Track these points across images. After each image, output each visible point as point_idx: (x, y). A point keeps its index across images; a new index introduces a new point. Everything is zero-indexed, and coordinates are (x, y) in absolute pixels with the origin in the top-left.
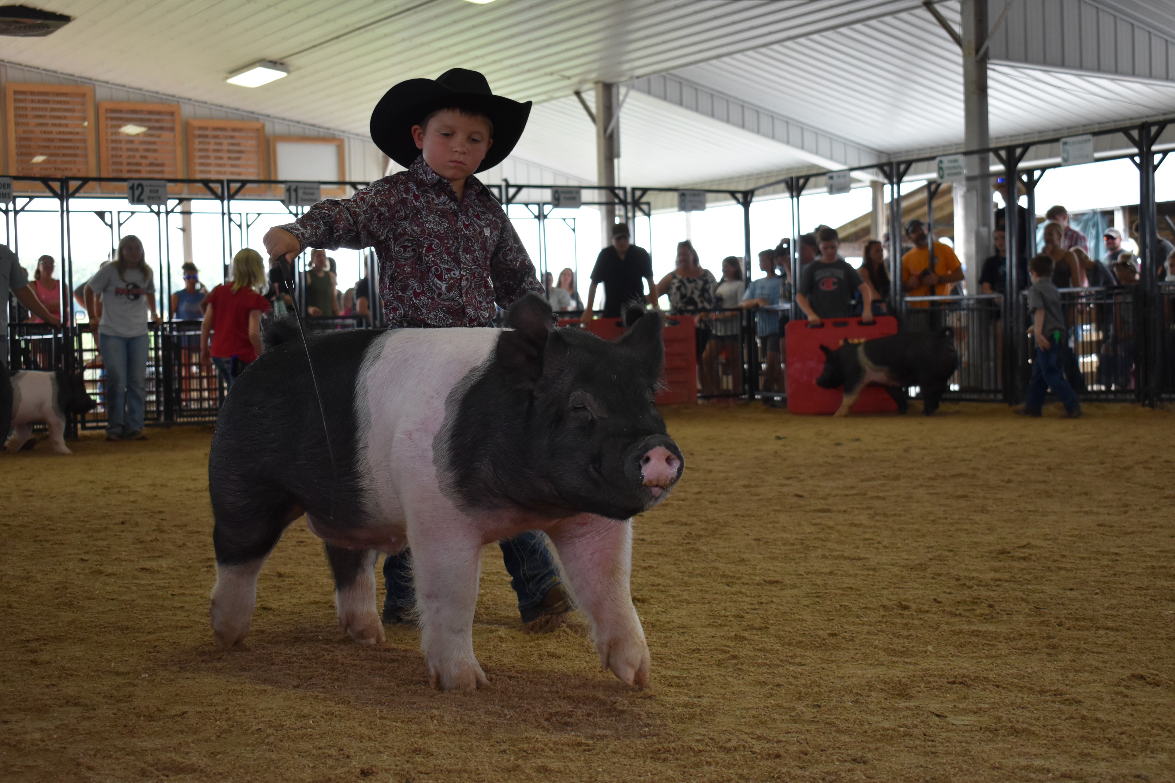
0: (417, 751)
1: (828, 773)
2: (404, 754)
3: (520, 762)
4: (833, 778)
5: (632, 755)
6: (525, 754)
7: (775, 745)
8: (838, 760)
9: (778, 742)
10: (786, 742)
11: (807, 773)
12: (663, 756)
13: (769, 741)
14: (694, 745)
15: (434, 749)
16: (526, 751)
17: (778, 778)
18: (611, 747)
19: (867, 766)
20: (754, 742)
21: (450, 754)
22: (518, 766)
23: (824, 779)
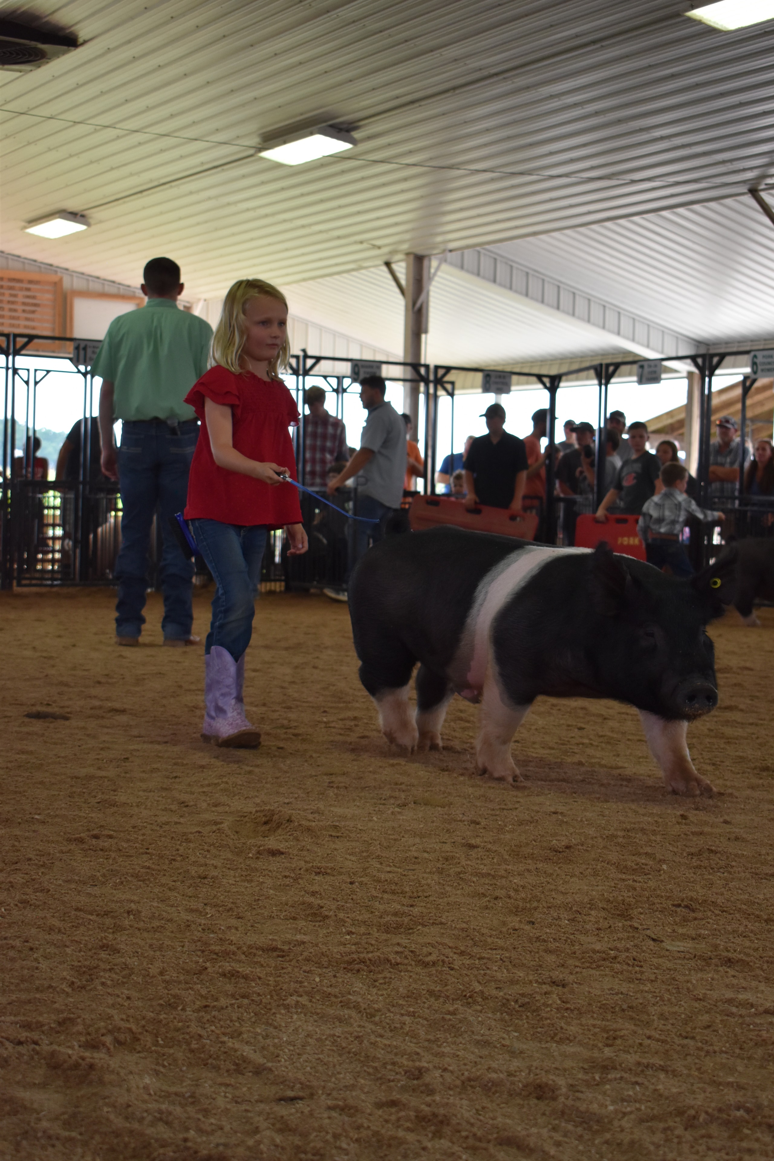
1: (523, 995)
2: (90, 950)
3: (208, 964)
4: (527, 1000)
5: (326, 964)
6: (215, 956)
7: (477, 962)
8: (537, 981)
10: (488, 959)
11: (501, 994)
12: (357, 967)
13: (472, 957)
14: (391, 957)
16: (216, 954)
17: (470, 997)
18: (305, 954)
19: (566, 990)
20: (455, 957)
21: (137, 953)
22: (206, 968)
23: (516, 1001)
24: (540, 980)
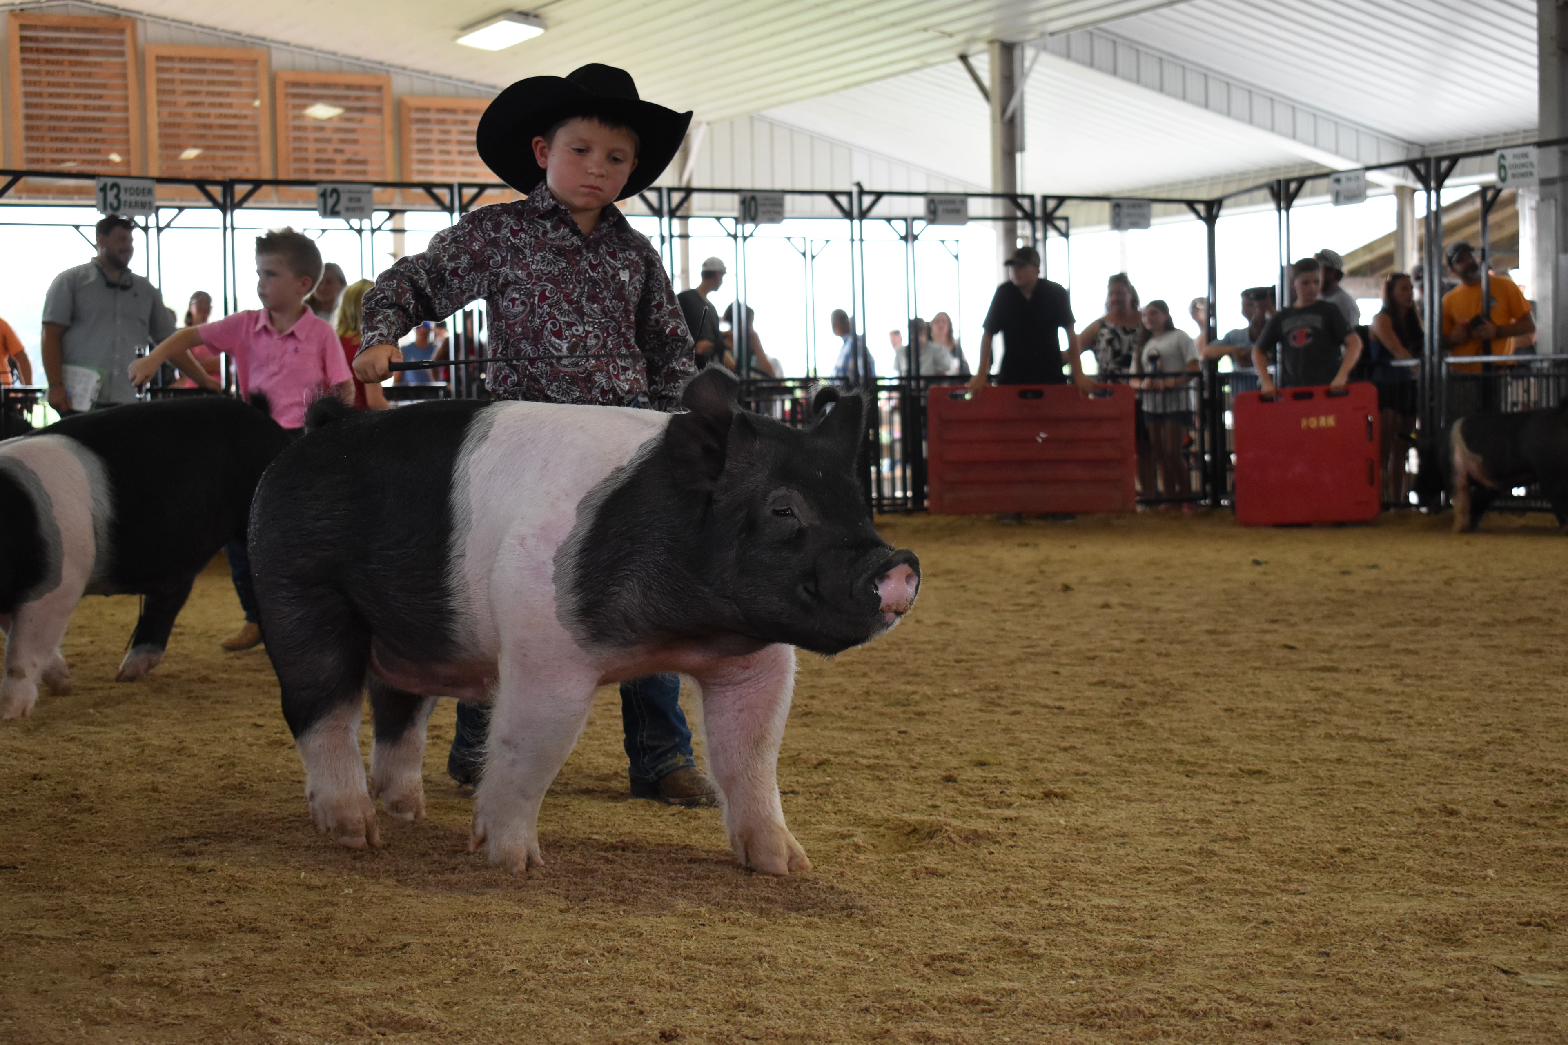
0: (740, 1006)
2: (721, 1011)
3: (890, 1025)
5: (1054, 1019)
6: (896, 1014)
7: (1264, 1009)
8: (1358, 1033)
9: (1268, 1005)
10: (1280, 1005)
12: (1099, 1021)
13: (1254, 1003)
14: (1143, 1006)
15: (764, 1004)
16: (897, 1010)
18: (1022, 1006)
20: (1232, 1003)
22: (888, 1031)
24: (1362, 1032)
